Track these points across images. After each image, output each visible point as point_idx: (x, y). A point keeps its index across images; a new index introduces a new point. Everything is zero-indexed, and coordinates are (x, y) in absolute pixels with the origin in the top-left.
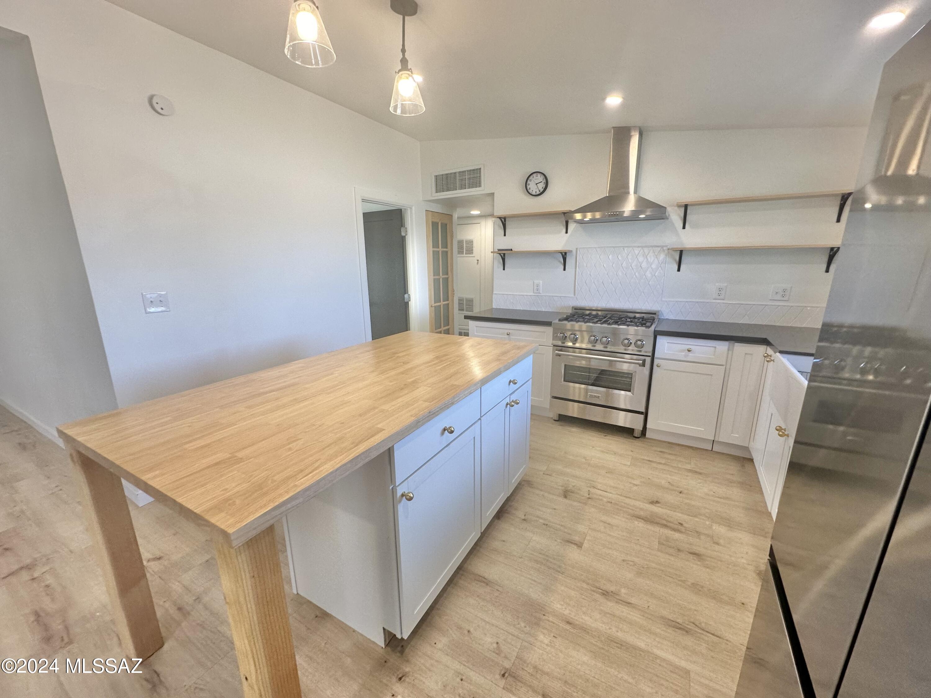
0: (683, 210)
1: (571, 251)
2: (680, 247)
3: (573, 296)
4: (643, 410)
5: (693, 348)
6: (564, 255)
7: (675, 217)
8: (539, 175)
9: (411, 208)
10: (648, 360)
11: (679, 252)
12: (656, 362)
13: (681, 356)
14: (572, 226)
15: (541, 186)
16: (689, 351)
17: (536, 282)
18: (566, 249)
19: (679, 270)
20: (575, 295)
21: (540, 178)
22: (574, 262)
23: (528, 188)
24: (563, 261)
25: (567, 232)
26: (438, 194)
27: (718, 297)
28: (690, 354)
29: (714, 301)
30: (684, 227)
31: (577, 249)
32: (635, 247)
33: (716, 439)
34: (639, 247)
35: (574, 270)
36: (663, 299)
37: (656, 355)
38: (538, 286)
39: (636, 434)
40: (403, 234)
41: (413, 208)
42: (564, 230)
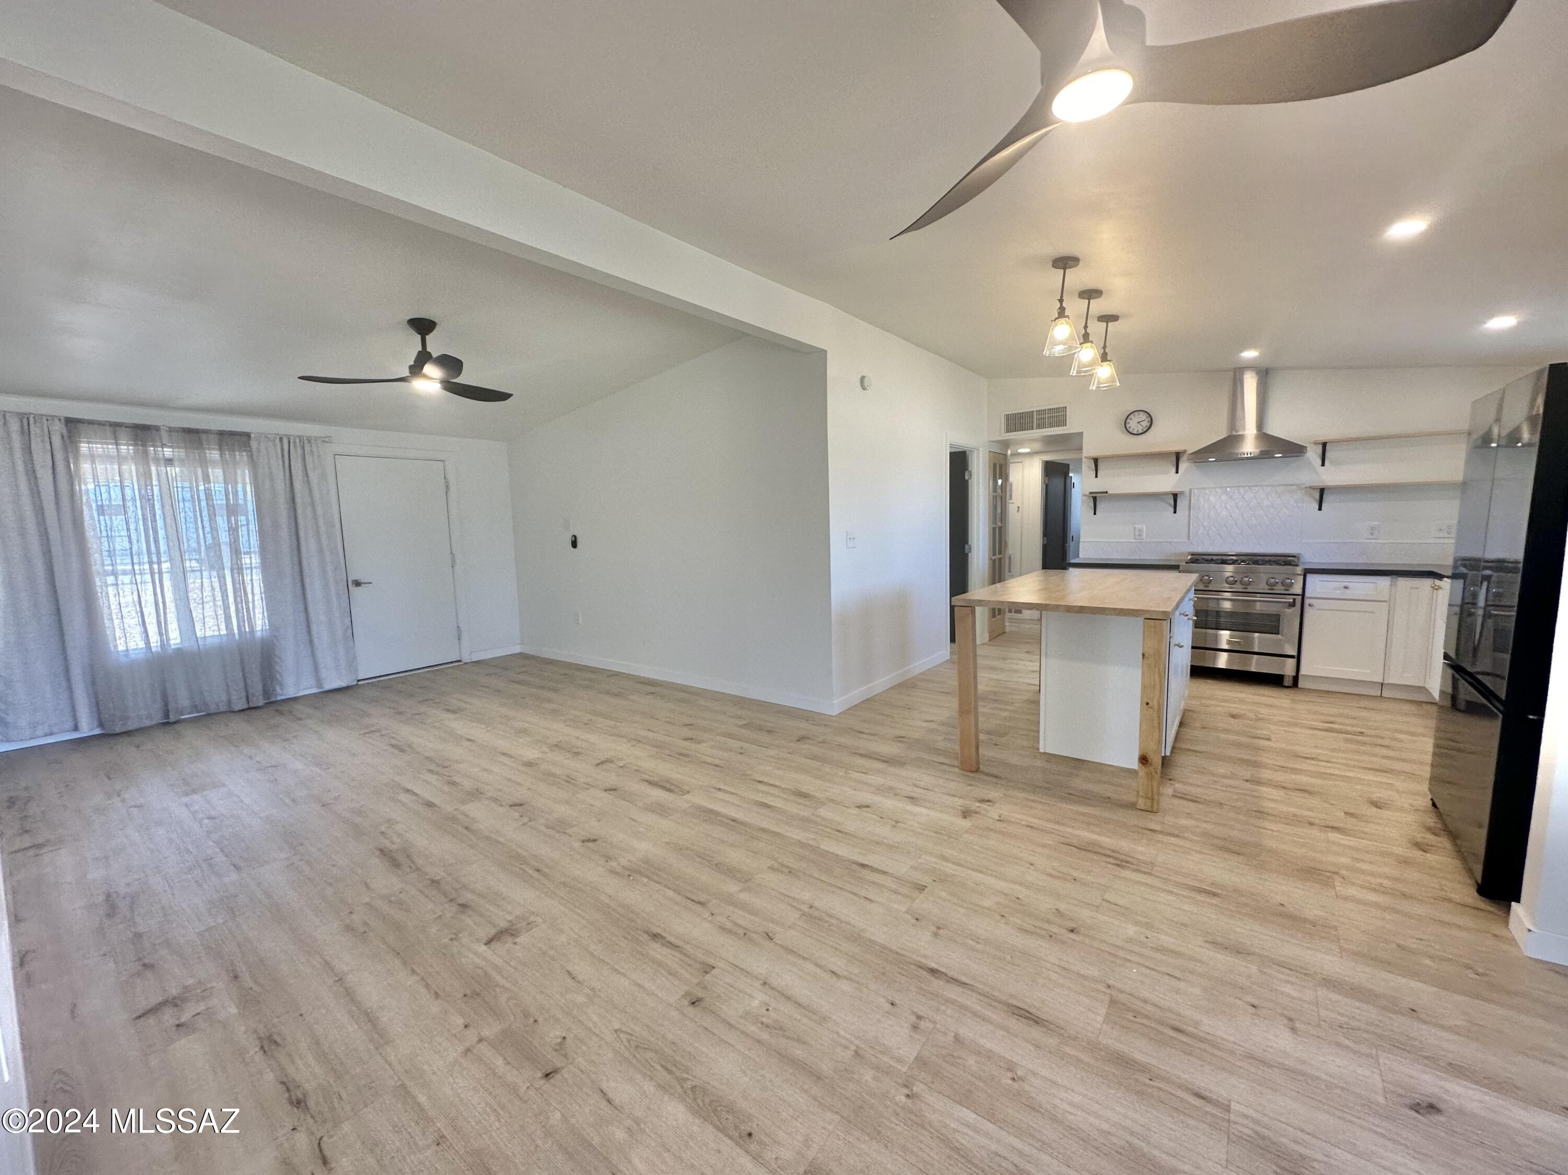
0: (1320, 447)
1: (1182, 493)
2: (1321, 485)
3: (1186, 540)
4: (1295, 653)
5: (1350, 585)
6: (1175, 496)
7: (1313, 455)
8: (1142, 413)
9: (978, 450)
10: (1299, 598)
11: (1319, 491)
12: (1307, 602)
13: (1338, 594)
14: (1183, 466)
15: (1146, 424)
16: (1346, 588)
17: (1138, 526)
18: (1176, 490)
19: (1320, 509)
20: (1189, 539)
21: (1143, 417)
22: (1187, 503)
23: (1128, 427)
24: (1173, 503)
25: (1177, 472)
26: (1010, 434)
27: (1372, 537)
28: (1347, 591)
29: (1365, 541)
30: (1323, 464)
31: (1191, 490)
32: (1265, 486)
33: (1386, 682)
34: (1269, 486)
35: (1187, 513)
36: (1303, 541)
37: (1307, 594)
38: (1140, 530)
39: (1288, 682)
40: (967, 478)
41: (981, 449)
42: (1174, 470)
